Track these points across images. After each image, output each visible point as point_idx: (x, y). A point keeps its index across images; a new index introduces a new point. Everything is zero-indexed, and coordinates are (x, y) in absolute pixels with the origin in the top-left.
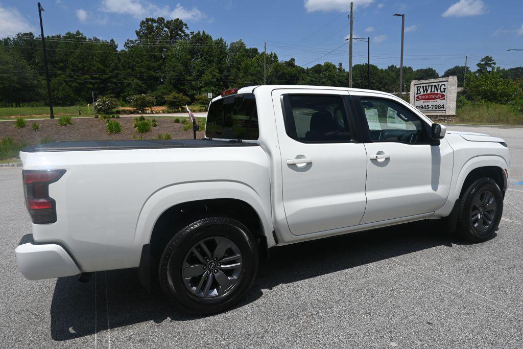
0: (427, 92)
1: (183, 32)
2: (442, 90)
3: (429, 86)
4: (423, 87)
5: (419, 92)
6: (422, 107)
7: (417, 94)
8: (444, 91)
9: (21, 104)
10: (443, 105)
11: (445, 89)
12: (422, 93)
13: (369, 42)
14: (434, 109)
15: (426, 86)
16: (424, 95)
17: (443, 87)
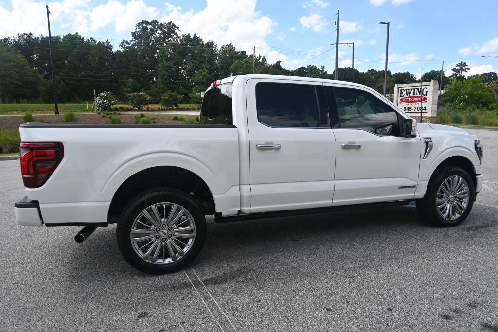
0: (410, 95)
1: (176, 34)
2: (425, 93)
3: (412, 89)
4: (406, 90)
5: (402, 95)
6: (405, 109)
7: (401, 96)
8: (426, 95)
9: (21, 100)
10: (425, 107)
11: (427, 92)
12: (405, 96)
13: (353, 47)
14: (416, 111)
15: (409, 90)
16: (408, 97)
17: (425, 90)
